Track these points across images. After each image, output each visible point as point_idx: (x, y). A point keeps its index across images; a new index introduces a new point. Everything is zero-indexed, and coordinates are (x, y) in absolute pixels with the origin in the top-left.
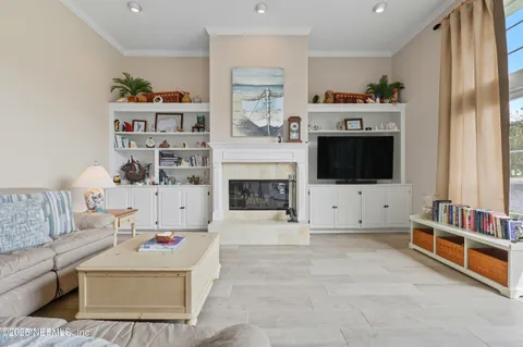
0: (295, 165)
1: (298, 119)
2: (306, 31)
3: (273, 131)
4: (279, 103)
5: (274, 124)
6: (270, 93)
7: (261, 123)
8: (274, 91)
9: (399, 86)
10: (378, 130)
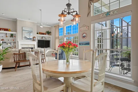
0: (34, 45)
1: (35, 37)
2: (36, 22)
3: (30, 39)
4: (31, 34)
5: (31, 38)
6: (30, 32)
7: (28, 37)
8: (31, 32)
9: (50, 32)
10: (48, 39)
